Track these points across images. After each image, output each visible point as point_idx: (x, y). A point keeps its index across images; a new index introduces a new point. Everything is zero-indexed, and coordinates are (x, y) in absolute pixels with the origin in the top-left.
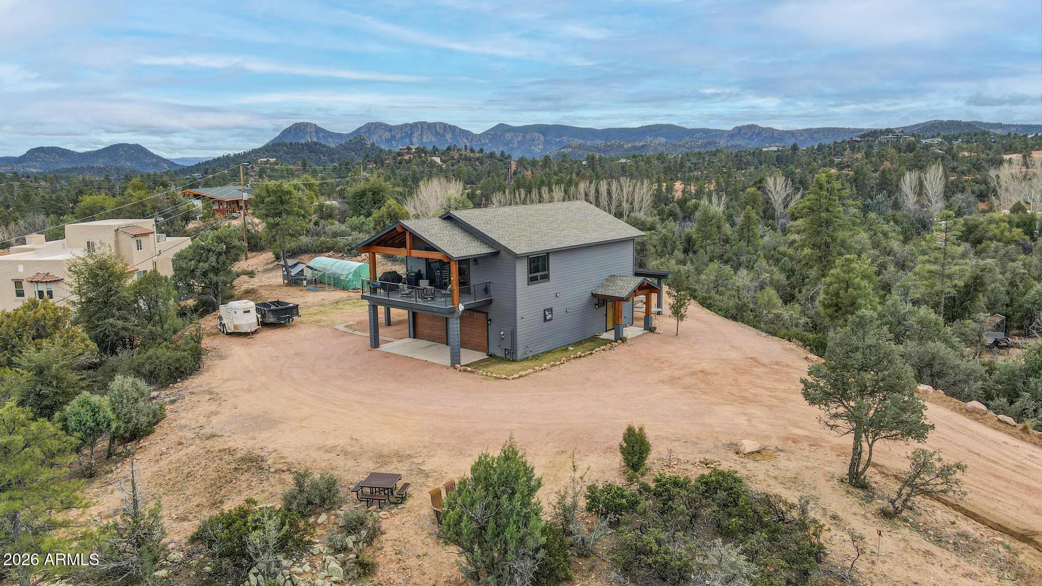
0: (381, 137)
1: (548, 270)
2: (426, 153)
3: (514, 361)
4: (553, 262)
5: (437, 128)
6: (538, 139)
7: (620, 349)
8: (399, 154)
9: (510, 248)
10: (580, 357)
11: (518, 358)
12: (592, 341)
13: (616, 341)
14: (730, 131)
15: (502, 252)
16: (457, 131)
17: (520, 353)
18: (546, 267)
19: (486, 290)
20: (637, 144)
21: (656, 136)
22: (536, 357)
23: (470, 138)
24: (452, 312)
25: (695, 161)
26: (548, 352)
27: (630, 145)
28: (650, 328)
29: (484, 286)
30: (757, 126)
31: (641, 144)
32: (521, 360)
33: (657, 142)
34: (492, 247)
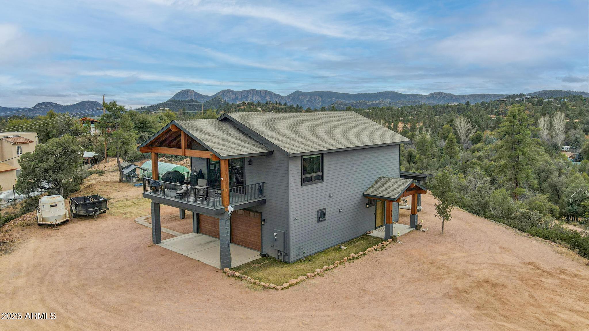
0: (230, 98)
1: (322, 171)
2: (253, 105)
3: (286, 263)
4: (327, 163)
5: (262, 93)
6: (318, 100)
7: (392, 248)
8: (238, 106)
9: (283, 148)
10: (354, 258)
11: (292, 259)
12: (363, 239)
13: (386, 240)
14: (427, 96)
15: (276, 152)
16: (273, 94)
17: (293, 255)
18: (320, 169)
19: (260, 190)
20: (374, 102)
21: (385, 98)
22: (309, 258)
23: (280, 99)
24: (222, 213)
25: (409, 110)
26: (322, 252)
27: (370, 103)
28: (415, 226)
29: (258, 187)
30: (443, 93)
31: (377, 102)
32: (294, 262)
33: (386, 101)
34: (265, 147)
